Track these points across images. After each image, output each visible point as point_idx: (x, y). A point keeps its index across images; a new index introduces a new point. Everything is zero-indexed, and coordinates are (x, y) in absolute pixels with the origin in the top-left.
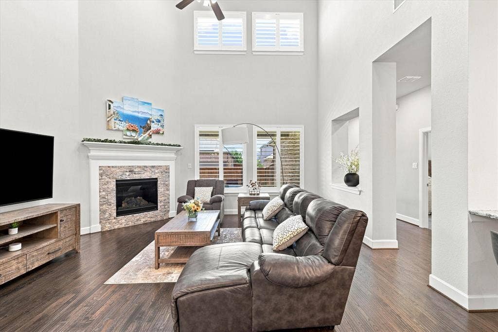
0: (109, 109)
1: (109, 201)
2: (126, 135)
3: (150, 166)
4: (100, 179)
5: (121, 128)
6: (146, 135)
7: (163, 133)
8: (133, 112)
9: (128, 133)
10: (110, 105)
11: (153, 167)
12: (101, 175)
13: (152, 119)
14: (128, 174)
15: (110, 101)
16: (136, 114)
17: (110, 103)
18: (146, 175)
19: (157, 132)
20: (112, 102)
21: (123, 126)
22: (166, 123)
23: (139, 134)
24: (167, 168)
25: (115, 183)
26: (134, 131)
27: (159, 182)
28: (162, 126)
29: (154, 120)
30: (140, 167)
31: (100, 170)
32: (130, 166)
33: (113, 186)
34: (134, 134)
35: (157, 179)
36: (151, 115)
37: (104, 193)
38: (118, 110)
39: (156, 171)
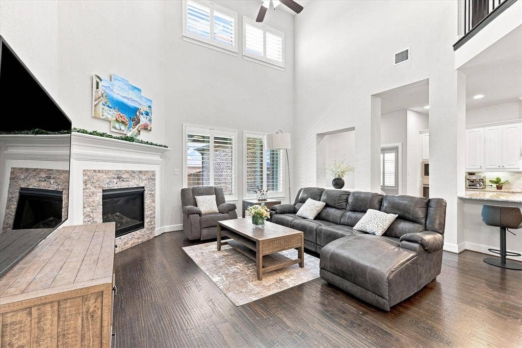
0: (97, 88)
1: (95, 220)
2: (115, 128)
3: (137, 171)
4: (84, 189)
5: (110, 117)
6: (135, 130)
7: (151, 130)
8: (123, 97)
9: (117, 125)
10: (98, 83)
11: (140, 172)
12: (85, 183)
13: (142, 111)
14: (115, 181)
15: (99, 77)
16: (125, 101)
17: (98, 80)
18: (133, 183)
19: (146, 128)
20: (101, 80)
21: (112, 114)
22: (153, 117)
23: (129, 128)
24: (153, 174)
25: (101, 195)
26: (123, 122)
27: (146, 192)
28: (150, 120)
29: (143, 112)
30: (127, 172)
31: (84, 175)
32: (117, 171)
33: (99, 198)
34: (123, 127)
35: (143, 187)
36: (140, 104)
37: (88, 209)
38: (107, 91)
39: (144, 178)
